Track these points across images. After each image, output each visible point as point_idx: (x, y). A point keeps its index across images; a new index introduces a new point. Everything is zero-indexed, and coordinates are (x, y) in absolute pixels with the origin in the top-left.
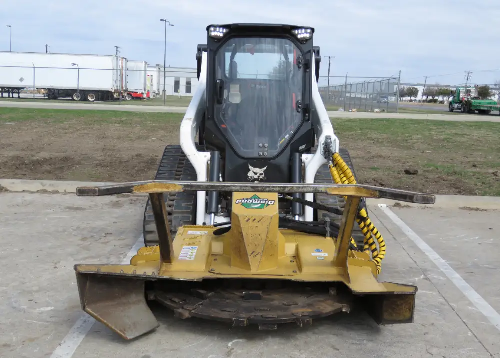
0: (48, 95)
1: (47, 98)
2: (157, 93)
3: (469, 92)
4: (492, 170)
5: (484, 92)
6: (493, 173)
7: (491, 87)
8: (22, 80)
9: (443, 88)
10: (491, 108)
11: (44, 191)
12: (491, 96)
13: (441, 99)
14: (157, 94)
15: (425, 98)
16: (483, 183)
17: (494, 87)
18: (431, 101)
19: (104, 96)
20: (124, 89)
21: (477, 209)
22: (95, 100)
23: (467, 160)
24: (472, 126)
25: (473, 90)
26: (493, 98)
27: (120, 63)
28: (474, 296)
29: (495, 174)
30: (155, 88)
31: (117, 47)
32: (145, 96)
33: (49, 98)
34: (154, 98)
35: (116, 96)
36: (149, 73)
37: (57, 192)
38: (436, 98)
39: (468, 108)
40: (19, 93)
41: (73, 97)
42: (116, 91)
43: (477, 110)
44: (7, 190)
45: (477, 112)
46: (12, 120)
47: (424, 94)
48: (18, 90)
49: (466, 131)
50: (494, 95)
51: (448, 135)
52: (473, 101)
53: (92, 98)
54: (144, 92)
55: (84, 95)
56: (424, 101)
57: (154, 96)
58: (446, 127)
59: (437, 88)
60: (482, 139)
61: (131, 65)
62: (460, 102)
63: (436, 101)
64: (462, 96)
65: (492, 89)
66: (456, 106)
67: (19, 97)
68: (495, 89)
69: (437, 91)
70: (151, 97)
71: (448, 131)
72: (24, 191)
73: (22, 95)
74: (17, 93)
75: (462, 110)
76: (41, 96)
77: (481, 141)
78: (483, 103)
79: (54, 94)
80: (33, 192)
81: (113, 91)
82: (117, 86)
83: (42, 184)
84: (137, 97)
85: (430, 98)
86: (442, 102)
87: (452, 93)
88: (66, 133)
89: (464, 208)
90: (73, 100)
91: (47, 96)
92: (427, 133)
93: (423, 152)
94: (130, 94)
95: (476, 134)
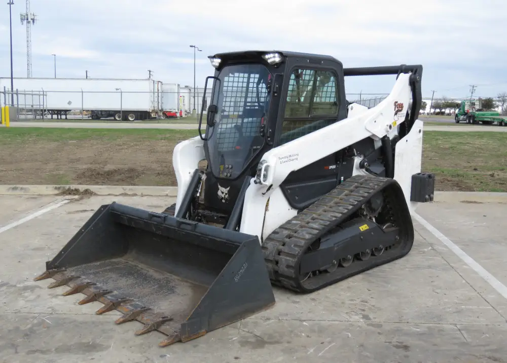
0: (92, 116)
1: (90, 118)
2: (188, 111)
3: (473, 104)
4: (490, 173)
5: (488, 104)
6: (490, 175)
7: (494, 99)
8: (70, 103)
9: (450, 102)
10: (494, 119)
11: (125, 195)
12: (494, 108)
13: (447, 111)
14: (188, 113)
15: (432, 111)
16: (481, 182)
17: (498, 99)
18: (438, 114)
19: (143, 116)
20: (160, 109)
21: (475, 202)
22: (134, 120)
23: (469, 165)
24: (475, 136)
25: (477, 103)
26: (496, 109)
27: (156, 85)
28: (468, 260)
29: (492, 175)
30: (187, 108)
31: (150, 71)
32: (178, 115)
33: (93, 119)
34: (186, 116)
35: (153, 115)
36: (181, 95)
37: (135, 195)
38: (443, 110)
39: (472, 120)
40: (66, 115)
41: (115, 118)
42: (153, 111)
43: (481, 121)
44: (96, 194)
45: (480, 123)
46: (72, 138)
47: (432, 107)
48: (66, 112)
49: (469, 140)
50: (498, 106)
51: (453, 144)
52: (477, 113)
53: (132, 118)
54: (177, 111)
55: (125, 115)
56: (431, 114)
57: (186, 115)
58: (451, 137)
59: (443, 101)
60: (483, 147)
61: (165, 87)
62: (465, 114)
63: (443, 113)
64: (466, 108)
65: (496, 101)
66: (462, 117)
67: (66, 118)
68: (499, 101)
69: (443, 103)
70: (184, 116)
71: (454, 141)
72: (109, 195)
73: (68, 117)
74: (64, 114)
75: (467, 121)
76: (86, 117)
77: (482, 149)
78: (487, 115)
79: (96, 115)
80: (116, 196)
81: (151, 111)
82: (154, 107)
83: (123, 189)
84: (170, 116)
85: (438, 110)
86: (449, 114)
87: (457, 106)
88: (122, 149)
89: (463, 202)
90: (115, 120)
91: (90, 117)
92: (434, 143)
93: (430, 159)
94: (164, 113)
95: (478, 142)
